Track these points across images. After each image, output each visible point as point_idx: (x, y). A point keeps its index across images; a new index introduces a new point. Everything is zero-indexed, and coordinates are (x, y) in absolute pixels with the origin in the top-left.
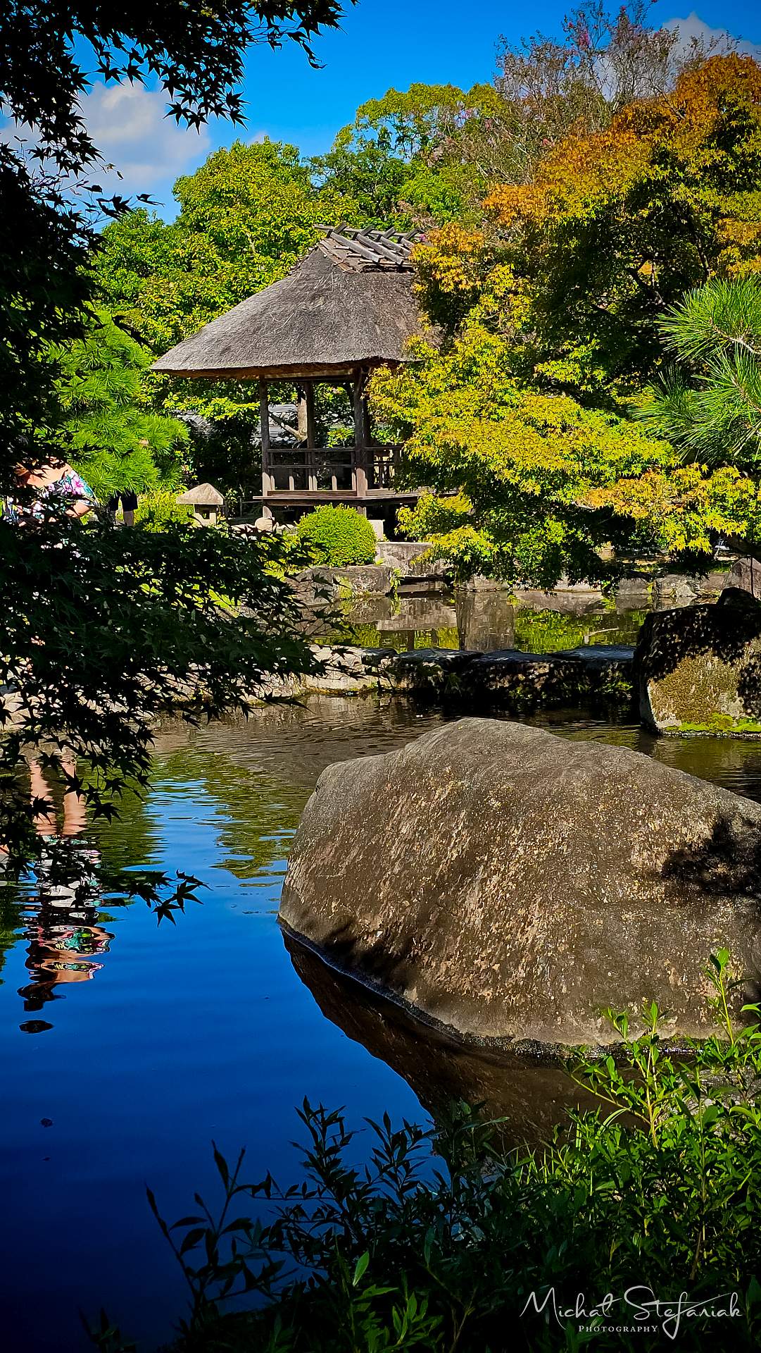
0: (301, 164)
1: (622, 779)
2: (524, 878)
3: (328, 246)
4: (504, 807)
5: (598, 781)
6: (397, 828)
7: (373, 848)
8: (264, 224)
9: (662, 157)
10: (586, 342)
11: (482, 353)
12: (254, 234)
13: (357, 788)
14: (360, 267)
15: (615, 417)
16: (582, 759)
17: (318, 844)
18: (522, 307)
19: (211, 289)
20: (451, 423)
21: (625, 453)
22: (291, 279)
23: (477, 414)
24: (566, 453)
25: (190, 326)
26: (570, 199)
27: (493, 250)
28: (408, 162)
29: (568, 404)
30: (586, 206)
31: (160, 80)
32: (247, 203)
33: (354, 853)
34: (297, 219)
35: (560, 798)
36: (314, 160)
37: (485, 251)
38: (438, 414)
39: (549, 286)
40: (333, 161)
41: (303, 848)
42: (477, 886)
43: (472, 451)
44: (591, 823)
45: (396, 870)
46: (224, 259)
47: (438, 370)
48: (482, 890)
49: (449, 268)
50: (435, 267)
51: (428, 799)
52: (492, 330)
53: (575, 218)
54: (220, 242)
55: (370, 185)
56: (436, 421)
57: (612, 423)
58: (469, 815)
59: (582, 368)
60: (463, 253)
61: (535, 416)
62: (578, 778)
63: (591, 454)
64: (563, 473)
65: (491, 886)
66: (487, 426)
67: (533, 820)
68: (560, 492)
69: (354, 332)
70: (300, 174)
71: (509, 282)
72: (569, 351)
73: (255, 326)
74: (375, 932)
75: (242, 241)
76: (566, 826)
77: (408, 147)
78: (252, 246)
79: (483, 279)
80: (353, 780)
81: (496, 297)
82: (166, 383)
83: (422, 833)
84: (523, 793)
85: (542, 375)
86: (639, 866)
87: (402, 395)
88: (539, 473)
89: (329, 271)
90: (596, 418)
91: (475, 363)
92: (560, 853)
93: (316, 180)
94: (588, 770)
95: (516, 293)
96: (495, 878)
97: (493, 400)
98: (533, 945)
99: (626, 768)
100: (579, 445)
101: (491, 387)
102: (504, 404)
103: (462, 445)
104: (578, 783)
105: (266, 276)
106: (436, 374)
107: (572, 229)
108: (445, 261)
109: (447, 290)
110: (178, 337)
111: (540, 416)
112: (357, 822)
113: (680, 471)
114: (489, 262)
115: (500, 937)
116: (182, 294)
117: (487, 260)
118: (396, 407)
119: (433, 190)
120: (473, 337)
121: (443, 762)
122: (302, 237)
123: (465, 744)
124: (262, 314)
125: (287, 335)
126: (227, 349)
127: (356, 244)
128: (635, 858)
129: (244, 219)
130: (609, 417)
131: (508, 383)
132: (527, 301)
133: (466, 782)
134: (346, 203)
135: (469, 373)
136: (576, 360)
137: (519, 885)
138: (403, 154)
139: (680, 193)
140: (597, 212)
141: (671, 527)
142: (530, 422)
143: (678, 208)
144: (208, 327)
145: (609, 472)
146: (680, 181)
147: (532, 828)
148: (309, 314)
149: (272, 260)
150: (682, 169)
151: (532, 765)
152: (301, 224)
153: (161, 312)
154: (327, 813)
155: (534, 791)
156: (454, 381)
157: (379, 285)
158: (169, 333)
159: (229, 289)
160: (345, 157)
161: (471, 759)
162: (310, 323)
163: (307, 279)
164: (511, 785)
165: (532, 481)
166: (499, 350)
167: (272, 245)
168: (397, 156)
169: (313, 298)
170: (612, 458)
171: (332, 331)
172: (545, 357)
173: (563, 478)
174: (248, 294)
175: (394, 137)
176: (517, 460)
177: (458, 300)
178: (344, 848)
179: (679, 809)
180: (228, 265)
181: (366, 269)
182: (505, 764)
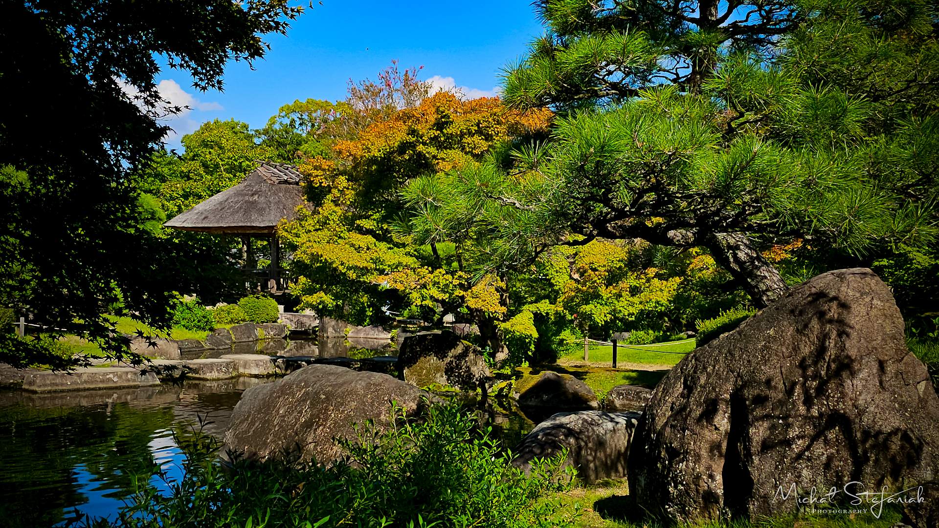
0: (250, 133)
1: (380, 385)
2: (334, 427)
3: (262, 171)
4: (327, 398)
5: (368, 386)
6: (278, 412)
7: (266, 421)
8: (229, 158)
9: (413, 132)
10: (378, 212)
11: (331, 215)
12: (223, 163)
13: (260, 397)
14: (277, 181)
15: (392, 246)
16: (363, 377)
17: (240, 423)
18: (350, 195)
19: (199, 188)
20: (315, 245)
21: (396, 261)
22: (242, 186)
23: (328, 242)
24: (368, 259)
25: (186, 206)
26: (372, 148)
27: (338, 169)
28: (304, 135)
29: (370, 239)
30: (380, 151)
31: (189, 72)
32: (221, 148)
33: (257, 424)
34: (246, 157)
35: (350, 393)
36: (256, 131)
37: (334, 170)
38: (310, 241)
39: (363, 187)
40: (266, 132)
41: (233, 425)
42: (312, 432)
43: (324, 257)
44: (364, 402)
45: (276, 429)
46: (207, 173)
47: (310, 221)
48: (315, 433)
49: (317, 176)
50: (310, 175)
51: (293, 398)
52: (336, 205)
53: (374, 156)
54: (205, 165)
55: (285, 145)
56: (308, 244)
57: (390, 248)
58: (311, 402)
59: (377, 223)
60: (324, 170)
61: (354, 243)
62: (360, 384)
63: (380, 261)
64: (366, 268)
65: (319, 431)
66: (332, 246)
67: (339, 402)
68: (365, 277)
69: (272, 212)
70: (249, 137)
71: (345, 184)
72: (371, 215)
73: (222, 207)
74: (265, 457)
75: (217, 166)
76: (353, 404)
77: (305, 128)
78: (222, 169)
79: (333, 182)
80: (258, 393)
81: (339, 190)
82: (172, 233)
83: (289, 412)
84: (336, 391)
85: (358, 226)
86: (384, 421)
87: (293, 231)
88: (355, 268)
89: (261, 182)
90: (383, 246)
91: (329, 219)
92: (350, 416)
93: (257, 141)
94: (365, 381)
95: (348, 189)
96: (321, 428)
97: (336, 236)
98: (336, 454)
99: (381, 380)
100: (374, 256)
101: (335, 230)
102: (340, 237)
103: (320, 254)
104: (360, 386)
105: (229, 183)
106: (310, 223)
107: (373, 161)
108: (315, 172)
109: (316, 186)
110: (180, 211)
111: (357, 243)
112: (259, 411)
113: (419, 270)
114: (336, 175)
115: (321, 452)
116: (183, 190)
117: (335, 174)
118: (289, 237)
119: (317, 150)
120: (328, 207)
121: (301, 382)
122: (248, 166)
123: (311, 374)
124: (226, 201)
125: (237, 212)
126: (206, 218)
127: (275, 170)
128: (382, 417)
129: (219, 155)
130: (389, 246)
131: (343, 228)
132: (353, 192)
133: (310, 389)
134: (271, 152)
135: (325, 223)
136: (374, 220)
137: (331, 430)
138: (302, 132)
139: (420, 148)
140: (384, 154)
141: (415, 295)
142: (353, 245)
143: (420, 155)
144: (197, 206)
145: (387, 269)
146: (420, 143)
147: (338, 406)
148: (250, 202)
149: (232, 176)
150: (421, 138)
151: (341, 381)
152: (247, 159)
153: (172, 198)
154: (245, 408)
155: (340, 390)
156: (318, 227)
157: (286, 191)
158: (176, 209)
159: (209, 189)
160: (273, 130)
161: (314, 379)
162: (250, 207)
163: (250, 185)
164: (330, 388)
165: (352, 271)
166: (339, 214)
167: (232, 168)
168: (299, 132)
169: (252, 195)
170: (389, 263)
171: (261, 211)
172: (360, 217)
173: (365, 271)
174: (219, 191)
175: (298, 123)
176: (345, 261)
177: (321, 191)
178: (253, 423)
179: (402, 396)
180: (209, 177)
181: (280, 183)
182: (329, 380)
